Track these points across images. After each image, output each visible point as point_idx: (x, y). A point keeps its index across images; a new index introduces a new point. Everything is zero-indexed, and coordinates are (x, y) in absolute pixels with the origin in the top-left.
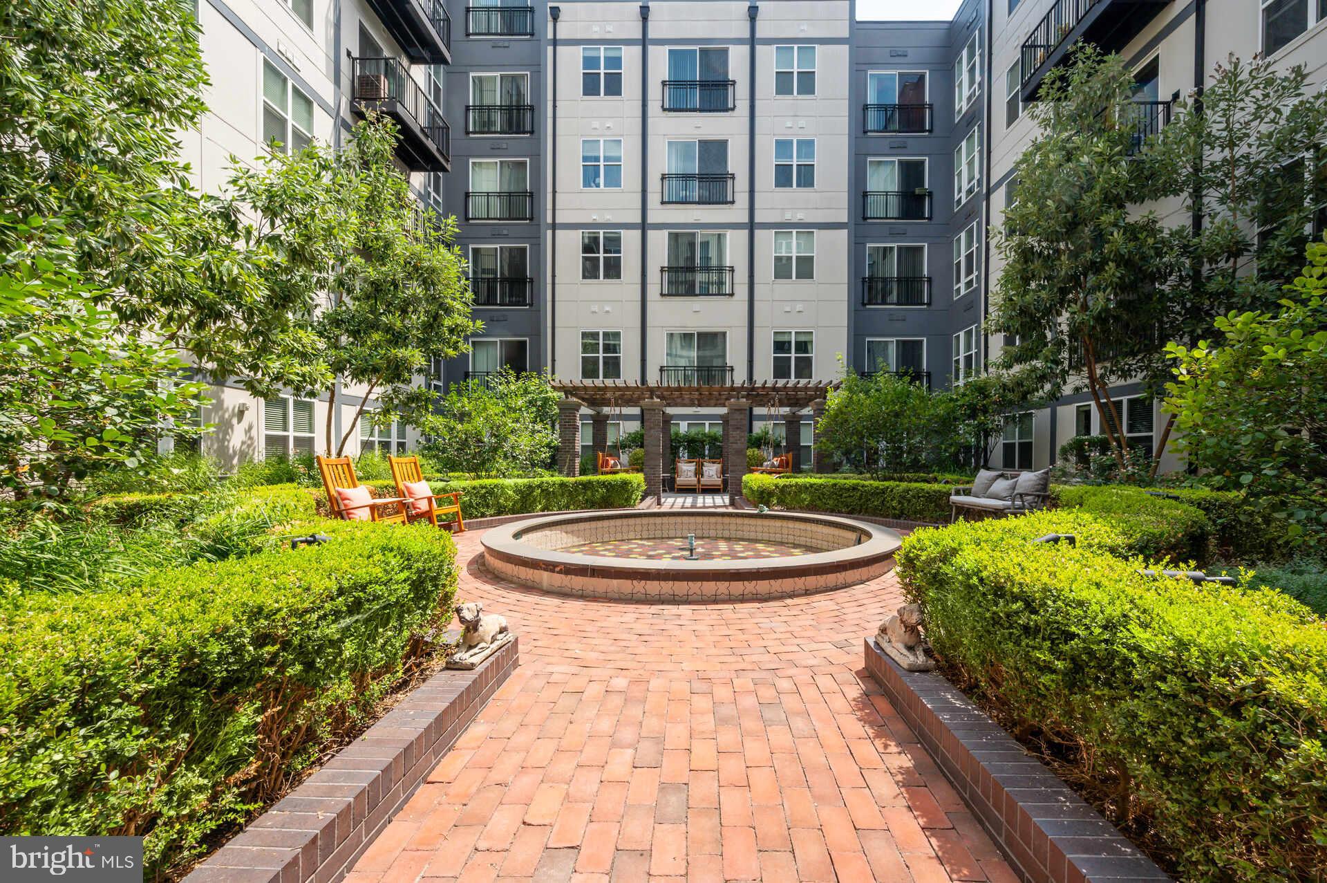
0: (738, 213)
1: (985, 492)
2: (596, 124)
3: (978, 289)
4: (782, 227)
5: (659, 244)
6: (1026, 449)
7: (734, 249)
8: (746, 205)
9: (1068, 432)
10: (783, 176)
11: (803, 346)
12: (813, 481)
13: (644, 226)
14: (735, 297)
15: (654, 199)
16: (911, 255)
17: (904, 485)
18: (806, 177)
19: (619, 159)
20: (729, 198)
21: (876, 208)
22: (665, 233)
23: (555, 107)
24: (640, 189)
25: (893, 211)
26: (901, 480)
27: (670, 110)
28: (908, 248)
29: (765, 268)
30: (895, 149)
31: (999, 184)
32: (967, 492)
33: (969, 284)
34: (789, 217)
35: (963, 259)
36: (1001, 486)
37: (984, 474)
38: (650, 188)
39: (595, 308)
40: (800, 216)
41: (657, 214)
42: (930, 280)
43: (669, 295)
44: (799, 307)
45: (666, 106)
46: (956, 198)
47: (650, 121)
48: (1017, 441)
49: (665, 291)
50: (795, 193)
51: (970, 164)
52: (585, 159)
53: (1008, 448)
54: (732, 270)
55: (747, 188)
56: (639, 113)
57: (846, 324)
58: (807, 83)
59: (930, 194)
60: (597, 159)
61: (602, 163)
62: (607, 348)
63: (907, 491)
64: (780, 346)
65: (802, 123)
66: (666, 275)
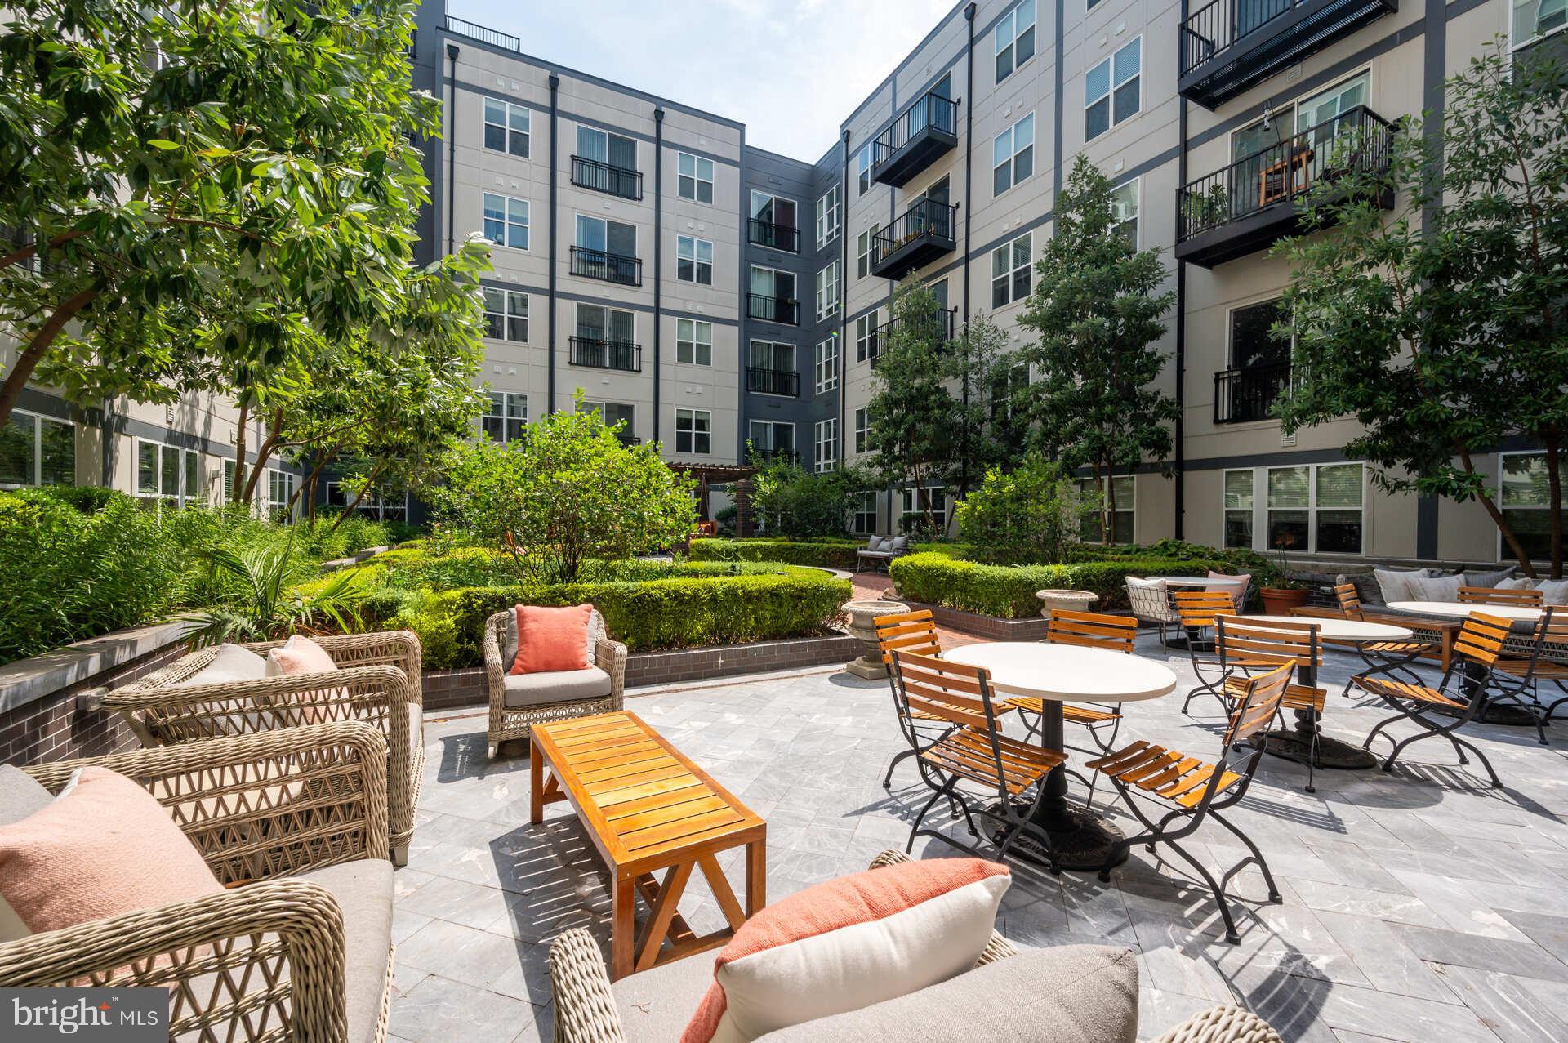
0: (643, 295)
1: (876, 547)
2: (501, 181)
3: (836, 391)
4: (685, 316)
5: (567, 313)
6: (872, 518)
7: (641, 329)
8: (652, 290)
9: (899, 512)
10: (685, 271)
11: (701, 424)
12: (763, 543)
13: (552, 293)
14: (642, 374)
15: (562, 268)
16: (783, 353)
17: (826, 545)
18: (705, 274)
19: (525, 220)
20: (637, 281)
21: (757, 308)
22: (575, 303)
23: (452, 150)
24: (547, 255)
25: (771, 314)
26: (823, 541)
27: (579, 185)
28: (780, 346)
29: (669, 351)
30: (774, 261)
31: (853, 318)
32: (866, 549)
33: (829, 385)
34: (690, 307)
35: (823, 363)
36: (885, 544)
37: (874, 538)
38: (558, 257)
39: (498, 368)
40: (699, 309)
41: (564, 284)
42: (798, 376)
43: (577, 364)
44: (699, 389)
45: (576, 180)
46: (818, 313)
47: (558, 191)
48: (865, 512)
49: (574, 360)
50: (694, 287)
51: (830, 289)
52: (487, 213)
53: (860, 517)
54: (639, 348)
55: (653, 275)
56: (547, 180)
57: (736, 407)
58: (706, 192)
59: (799, 305)
60: (501, 216)
61: (506, 222)
62: (512, 412)
63: (829, 549)
64: (683, 423)
65: (701, 226)
66: (575, 345)
